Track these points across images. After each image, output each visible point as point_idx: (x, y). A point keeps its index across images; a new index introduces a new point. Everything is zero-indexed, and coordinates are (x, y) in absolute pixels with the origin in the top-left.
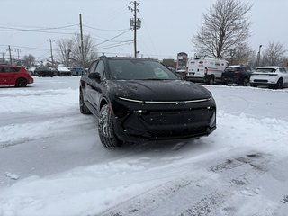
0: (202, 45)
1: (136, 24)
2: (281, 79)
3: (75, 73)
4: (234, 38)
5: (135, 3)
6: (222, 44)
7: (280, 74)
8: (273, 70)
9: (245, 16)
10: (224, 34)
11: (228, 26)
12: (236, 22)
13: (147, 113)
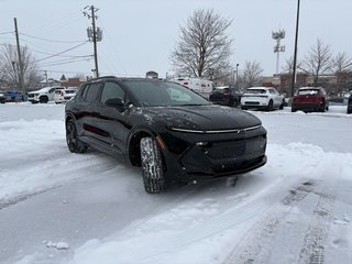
0: (182, 63)
1: (95, 35)
2: (271, 101)
3: (9, 98)
4: (216, 56)
5: (92, 8)
6: (204, 62)
7: (271, 96)
8: (263, 91)
9: (226, 31)
10: (204, 51)
11: (209, 42)
12: (217, 37)
13: (209, 145)
